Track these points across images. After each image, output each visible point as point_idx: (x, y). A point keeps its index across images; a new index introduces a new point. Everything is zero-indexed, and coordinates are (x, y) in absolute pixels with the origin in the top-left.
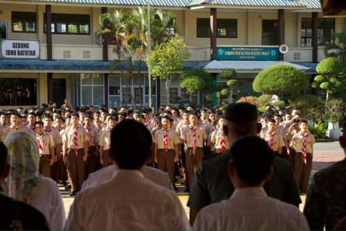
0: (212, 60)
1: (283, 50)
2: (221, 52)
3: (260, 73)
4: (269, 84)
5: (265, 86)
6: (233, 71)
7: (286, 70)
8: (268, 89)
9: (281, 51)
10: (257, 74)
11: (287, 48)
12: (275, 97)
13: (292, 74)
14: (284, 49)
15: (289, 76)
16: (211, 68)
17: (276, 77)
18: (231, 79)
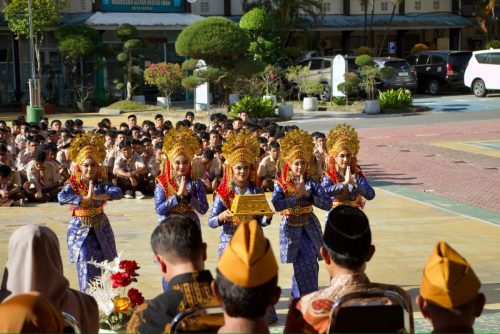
0: (94, 11)
3: (185, 30)
4: (201, 44)
5: (195, 48)
6: (133, 28)
7: (221, 25)
8: (199, 51)
10: (180, 31)
12: (202, 62)
13: (230, 31)
15: (225, 33)
16: (96, 22)
17: (210, 34)
18: (130, 38)
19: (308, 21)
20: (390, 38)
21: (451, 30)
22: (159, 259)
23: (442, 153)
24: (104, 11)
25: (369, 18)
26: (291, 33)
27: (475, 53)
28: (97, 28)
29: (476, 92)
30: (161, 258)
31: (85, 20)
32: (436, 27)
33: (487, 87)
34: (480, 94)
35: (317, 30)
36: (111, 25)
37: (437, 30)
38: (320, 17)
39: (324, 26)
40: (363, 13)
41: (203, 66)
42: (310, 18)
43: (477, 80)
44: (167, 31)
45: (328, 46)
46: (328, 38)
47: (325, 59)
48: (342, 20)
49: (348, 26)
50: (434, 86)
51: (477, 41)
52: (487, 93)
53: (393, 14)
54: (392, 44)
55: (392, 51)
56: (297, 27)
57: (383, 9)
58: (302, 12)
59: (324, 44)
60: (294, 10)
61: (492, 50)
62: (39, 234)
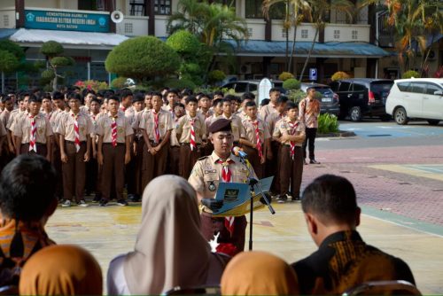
0: (18, 27)
1: (117, 19)
2: (30, 17)
7: (152, 44)
8: (130, 69)
9: (114, 21)
11: (122, 16)
12: (131, 81)
14: (117, 17)
16: (20, 39)
17: (141, 53)
18: (56, 56)
19: (231, 45)
20: (311, 66)
21: (368, 59)
22: (310, 218)
23: (384, 175)
24: (28, 28)
25: (291, 45)
26: (215, 57)
27: (396, 81)
28: (21, 45)
29: (397, 119)
30: (312, 216)
31: (9, 36)
32: (353, 57)
33: (408, 115)
34: (401, 121)
35: (239, 55)
36: (35, 43)
37: (354, 60)
38: (244, 42)
39: (246, 52)
40: (285, 39)
41: (132, 84)
42: (233, 42)
43: (398, 108)
44: (91, 50)
45: (249, 72)
46: (248, 63)
47: (250, 82)
48: (264, 46)
49: (269, 52)
50: (355, 113)
51: (393, 71)
52: (408, 121)
53: (314, 42)
54: (313, 71)
55: (313, 78)
56: (220, 51)
57: (303, 37)
58: (225, 36)
59: (244, 69)
60: (218, 34)
61: (413, 79)
62: (180, 193)
